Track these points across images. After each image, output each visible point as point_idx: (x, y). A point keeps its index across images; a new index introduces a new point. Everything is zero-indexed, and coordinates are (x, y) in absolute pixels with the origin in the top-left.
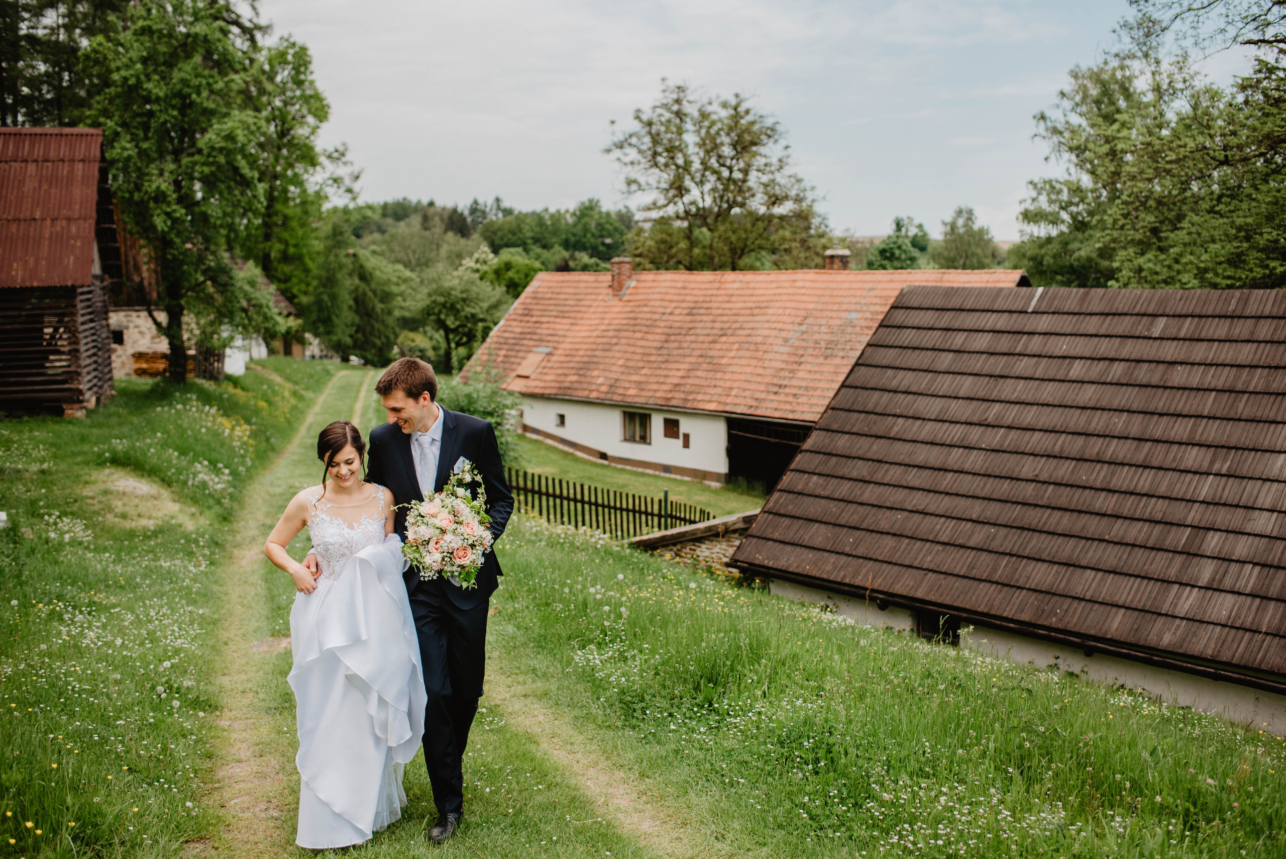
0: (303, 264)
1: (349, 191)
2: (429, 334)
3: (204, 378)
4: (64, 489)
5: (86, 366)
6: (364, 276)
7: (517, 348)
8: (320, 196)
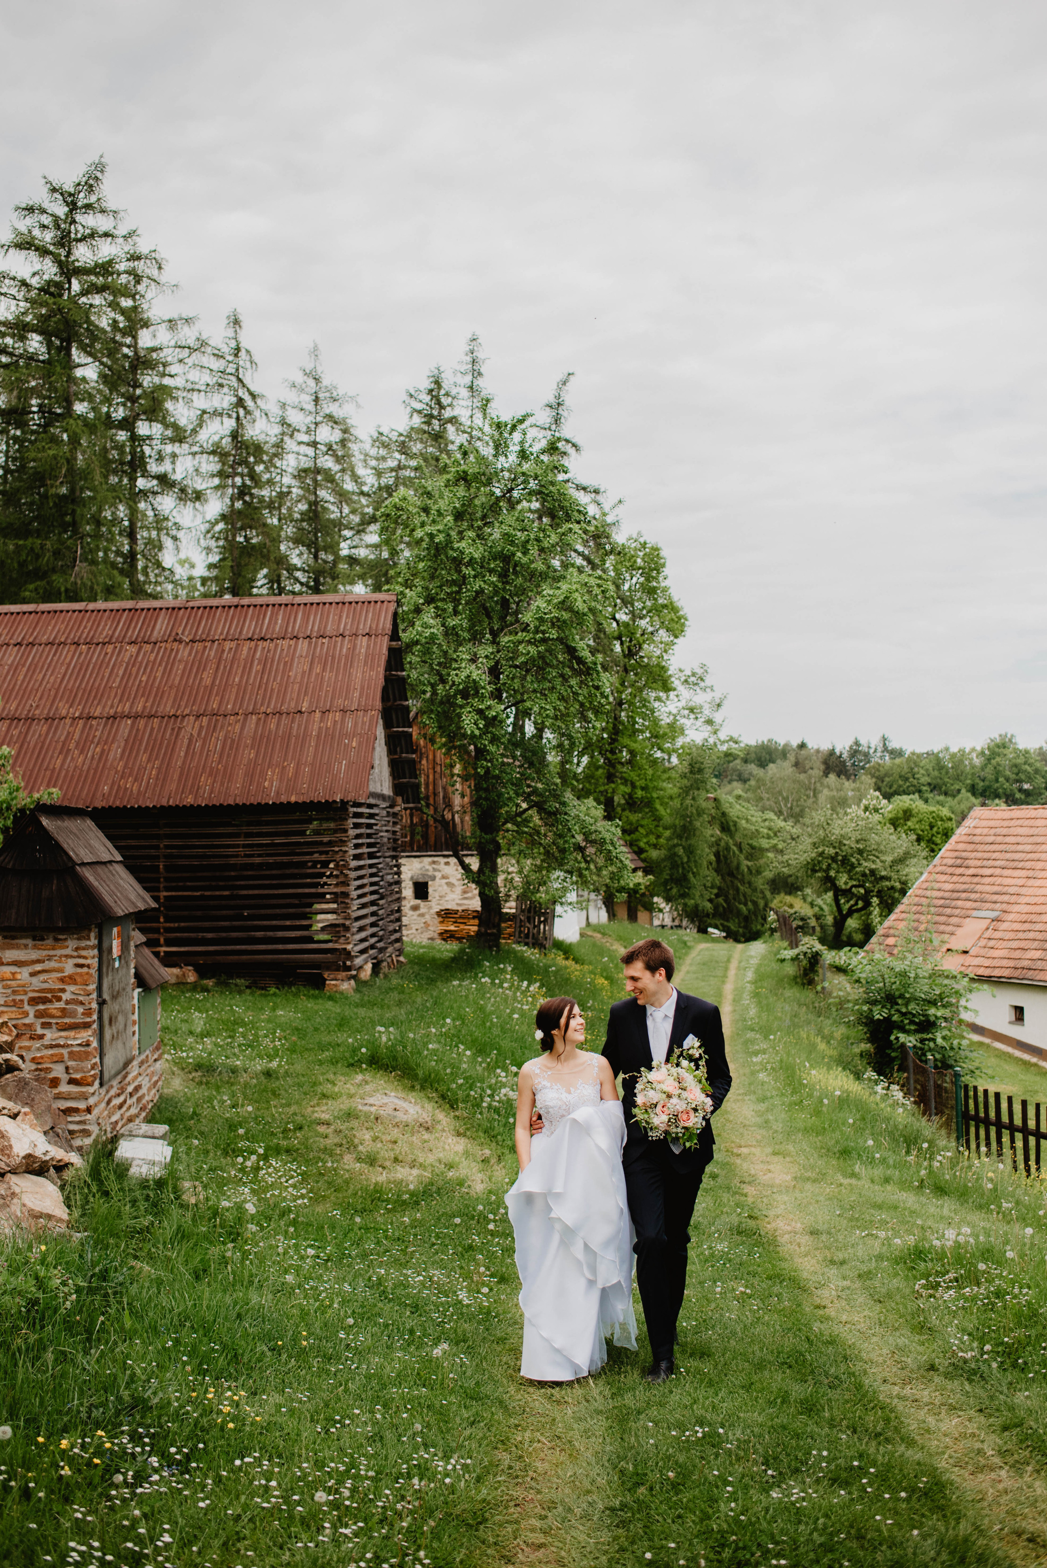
0: (654, 811)
1: (709, 722)
2: (809, 899)
3: (526, 944)
4: (289, 1105)
5: (358, 919)
6: (727, 826)
7: (948, 911)
8: (675, 730)
